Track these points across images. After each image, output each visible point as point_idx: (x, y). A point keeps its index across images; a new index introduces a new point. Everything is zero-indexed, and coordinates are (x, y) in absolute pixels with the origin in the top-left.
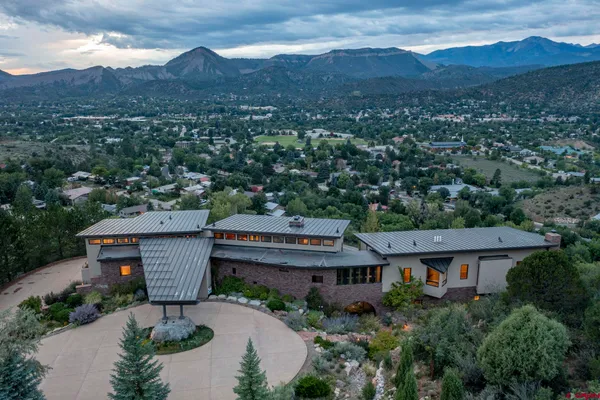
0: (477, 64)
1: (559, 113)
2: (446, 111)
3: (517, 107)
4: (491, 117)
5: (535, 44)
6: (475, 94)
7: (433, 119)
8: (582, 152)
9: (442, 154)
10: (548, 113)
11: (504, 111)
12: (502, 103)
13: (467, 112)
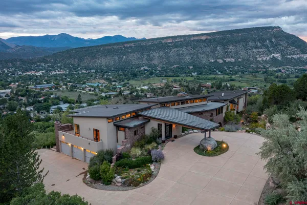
0: (37, 45)
1: (86, 69)
2: (31, 70)
3: (66, 66)
4: (55, 72)
5: (64, 37)
6: (44, 60)
7: (25, 74)
8: (104, 85)
9: (45, 91)
10: (81, 69)
11: (61, 69)
12: (59, 65)
13: (42, 70)
